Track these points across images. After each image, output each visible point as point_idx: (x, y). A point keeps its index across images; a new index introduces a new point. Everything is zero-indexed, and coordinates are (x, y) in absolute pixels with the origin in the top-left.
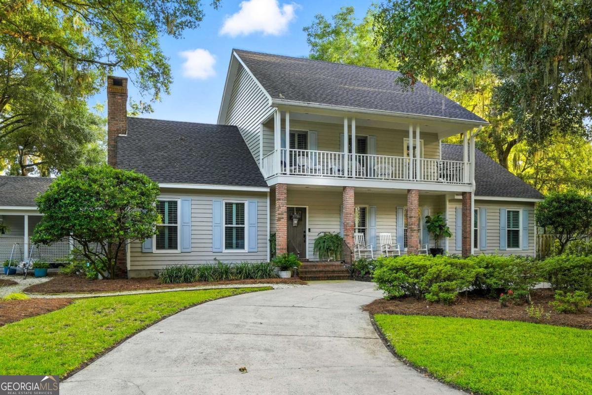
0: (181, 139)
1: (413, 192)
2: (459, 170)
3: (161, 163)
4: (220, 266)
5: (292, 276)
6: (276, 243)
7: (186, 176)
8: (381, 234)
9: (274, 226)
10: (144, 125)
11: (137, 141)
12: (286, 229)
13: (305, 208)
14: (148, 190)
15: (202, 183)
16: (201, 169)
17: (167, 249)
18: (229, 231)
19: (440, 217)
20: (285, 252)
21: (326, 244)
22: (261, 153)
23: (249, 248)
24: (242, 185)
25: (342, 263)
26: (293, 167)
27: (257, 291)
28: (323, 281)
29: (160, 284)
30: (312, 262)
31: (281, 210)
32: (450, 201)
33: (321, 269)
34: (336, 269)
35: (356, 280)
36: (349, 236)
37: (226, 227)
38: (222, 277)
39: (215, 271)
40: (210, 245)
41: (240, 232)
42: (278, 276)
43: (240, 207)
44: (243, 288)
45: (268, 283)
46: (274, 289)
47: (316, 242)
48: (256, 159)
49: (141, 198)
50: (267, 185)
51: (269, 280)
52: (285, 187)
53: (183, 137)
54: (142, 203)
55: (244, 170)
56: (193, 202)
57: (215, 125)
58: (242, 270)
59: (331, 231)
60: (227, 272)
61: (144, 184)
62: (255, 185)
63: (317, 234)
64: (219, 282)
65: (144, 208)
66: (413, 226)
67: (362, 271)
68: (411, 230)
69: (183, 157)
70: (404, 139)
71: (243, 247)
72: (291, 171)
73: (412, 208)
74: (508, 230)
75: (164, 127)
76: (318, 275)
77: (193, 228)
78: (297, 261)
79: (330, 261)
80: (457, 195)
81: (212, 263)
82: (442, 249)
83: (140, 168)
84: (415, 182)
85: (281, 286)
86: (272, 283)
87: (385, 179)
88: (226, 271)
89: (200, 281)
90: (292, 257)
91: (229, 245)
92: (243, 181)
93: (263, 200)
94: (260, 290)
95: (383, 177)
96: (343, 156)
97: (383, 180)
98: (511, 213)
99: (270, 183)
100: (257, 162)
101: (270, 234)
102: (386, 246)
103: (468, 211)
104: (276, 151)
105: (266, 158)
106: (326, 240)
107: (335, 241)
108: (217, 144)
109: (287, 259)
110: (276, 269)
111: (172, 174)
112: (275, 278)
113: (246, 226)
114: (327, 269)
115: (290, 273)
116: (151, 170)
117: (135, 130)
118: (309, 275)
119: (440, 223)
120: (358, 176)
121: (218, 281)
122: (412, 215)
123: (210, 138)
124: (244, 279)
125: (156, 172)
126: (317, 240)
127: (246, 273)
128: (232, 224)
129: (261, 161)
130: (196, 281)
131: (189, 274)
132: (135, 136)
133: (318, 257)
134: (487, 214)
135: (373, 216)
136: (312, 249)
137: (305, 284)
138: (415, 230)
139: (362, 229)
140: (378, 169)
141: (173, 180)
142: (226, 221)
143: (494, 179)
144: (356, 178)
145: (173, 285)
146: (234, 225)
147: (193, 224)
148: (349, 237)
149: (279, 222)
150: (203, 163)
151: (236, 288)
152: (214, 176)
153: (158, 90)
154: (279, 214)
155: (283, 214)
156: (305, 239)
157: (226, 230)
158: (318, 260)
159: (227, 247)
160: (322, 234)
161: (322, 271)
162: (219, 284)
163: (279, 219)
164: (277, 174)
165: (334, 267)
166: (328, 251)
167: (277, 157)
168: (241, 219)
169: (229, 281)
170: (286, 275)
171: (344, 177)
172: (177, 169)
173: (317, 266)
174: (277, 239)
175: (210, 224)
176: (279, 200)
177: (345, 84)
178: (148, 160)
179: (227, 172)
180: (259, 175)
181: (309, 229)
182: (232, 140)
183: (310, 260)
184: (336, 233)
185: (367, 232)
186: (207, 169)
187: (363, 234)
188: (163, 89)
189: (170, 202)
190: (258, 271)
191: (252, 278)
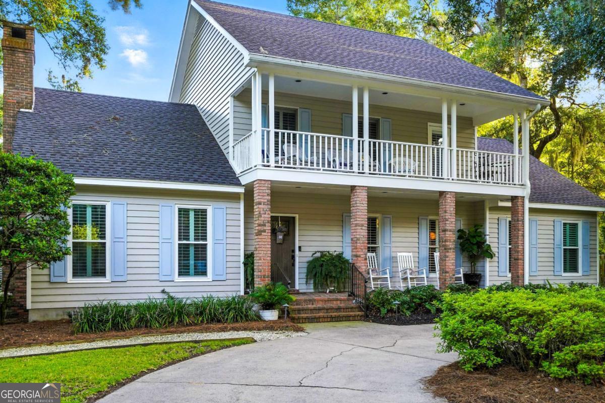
0: (115, 119)
1: (448, 196)
2: (509, 165)
3: (82, 150)
4: (171, 302)
5: (279, 317)
6: (255, 268)
7: (118, 169)
8: (399, 254)
9: (250, 242)
10: (61, 98)
11: (48, 119)
12: (270, 246)
13: (294, 218)
14: (53, 185)
15: (144, 178)
16: (143, 159)
17: (89, 277)
18: (184, 250)
19: (478, 231)
20: (268, 281)
21: (324, 268)
22: (231, 138)
23: (214, 274)
24: (204, 182)
25: (349, 296)
26: (280, 157)
27: (230, 346)
28: (326, 324)
29: (72, 333)
30: (304, 294)
31: (262, 219)
32: (492, 209)
33: (320, 305)
34: (342, 305)
35: (373, 321)
36: (359, 256)
37: (179, 244)
38: (173, 320)
39: (163, 311)
40: (156, 270)
41: (201, 251)
42: (259, 318)
43: (201, 215)
44: (206, 341)
45: (245, 329)
46: (256, 341)
47: (309, 266)
48: (223, 148)
49: (40, 198)
50: (241, 184)
51: (246, 324)
52: (268, 185)
53: (118, 116)
54: (42, 205)
55: (207, 162)
56: (130, 207)
57: (165, 103)
58: (205, 309)
59: (332, 250)
60: (180, 314)
61: (48, 176)
62: (223, 183)
63: (310, 254)
64: (168, 330)
65: (45, 214)
66: (447, 243)
67: (382, 309)
68: (445, 249)
69: (117, 142)
70: (429, 124)
71: (204, 273)
72: (277, 162)
73: (447, 217)
74: (564, 249)
75: (91, 103)
76: (317, 315)
77: (130, 245)
78: (286, 295)
79: (330, 292)
80: (502, 201)
81: (158, 297)
82: (480, 274)
83: (48, 155)
84: (451, 181)
85: (265, 334)
86: (250, 330)
87: (409, 176)
88: (179, 312)
89: (137, 327)
90: (280, 289)
91: (184, 270)
92: (204, 177)
93: (234, 205)
94: (234, 345)
95: (407, 174)
96: (351, 141)
97: (407, 178)
98: (568, 226)
99: (244, 180)
100: (225, 152)
101: (245, 255)
102: (408, 270)
103: (520, 223)
104: (255, 132)
105: (239, 145)
106: (324, 263)
107: (337, 264)
108: (168, 126)
109: (272, 292)
110: (256, 307)
111: (98, 165)
112: (255, 320)
113: (210, 242)
114: (329, 305)
115: (277, 312)
116: (65, 158)
117: (47, 105)
118: (305, 315)
119: (478, 239)
120: (372, 172)
121: (166, 327)
122: (447, 228)
123: (156, 119)
124: (208, 323)
125: (72, 161)
126: (310, 263)
127: (210, 314)
128: (188, 239)
129: (231, 150)
130: (131, 328)
131: (121, 317)
132: (45, 113)
133: (312, 288)
134: (539, 227)
135: (387, 229)
136: (304, 276)
137: (302, 330)
138: (451, 249)
139: (372, 248)
140: (395, 163)
141: (99, 172)
142: (179, 236)
143: (542, 181)
144: (370, 174)
145: (93, 336)
146: (192, 241)
147: (130, 239)
148: (359, 259)
149: (259, 237)
150: (145, 150)
151: (196, 342)
152: (162, 170)
153: (87, 61)
154: (259, 225)
155: (265, 225)
156: (294, 260)
157: (179, 248)
158: (312, 291)
159: (180, 274)
160: (318, 255)
161: (323, 309)
162: (168, 332)
163: (259, 233)
164: (256, 166)
165: (339, 302)
166: (327, 280)
167: (255, 142)
168: (202, 233)
169: (184, 326)
170: (270, 315)
171: (353, 172)
172: (106, 159)
173: (315, 300)
174: (255, 261)
175: (156, 239)
176: (260, 203)
177: (349, 46)
178: (62, 145)
179: (181, 164)
180: (228, 169)
181: (300, 247)
182: (188, 122)
183: (301, 291)
184: (338, 253)
185: (380, 251)
186: (152, 159)
187: (374, 254)
188: (93, 60)
189: (94, 208)
190: (229, 311)
191: (219, 321)
